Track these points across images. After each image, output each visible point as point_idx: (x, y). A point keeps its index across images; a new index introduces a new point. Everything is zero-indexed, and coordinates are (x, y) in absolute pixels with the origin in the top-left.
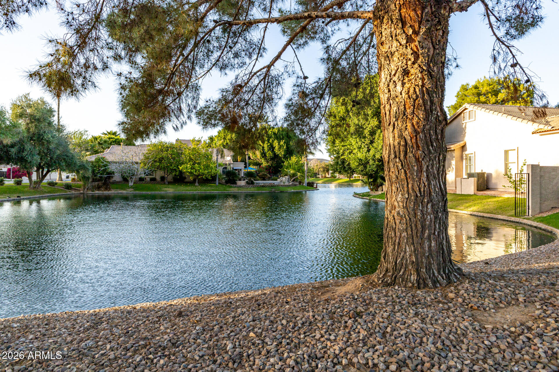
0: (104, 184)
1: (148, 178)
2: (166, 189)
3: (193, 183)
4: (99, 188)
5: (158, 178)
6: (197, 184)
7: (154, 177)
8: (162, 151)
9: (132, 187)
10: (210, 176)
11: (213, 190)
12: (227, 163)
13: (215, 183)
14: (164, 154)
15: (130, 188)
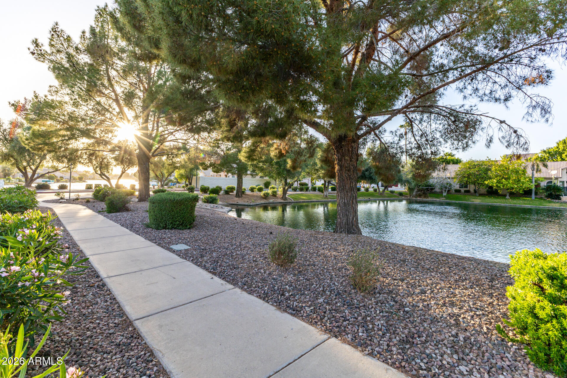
0: (424, 193)
1: (463, 190)
2: (473, 200)
3: (504, 196)
4: (420, 196)
5: (472, 190)
6: (508, 197)
7: (468, 189)
8: (470, 168)
9: (445, 197)
10: (521, 190)
11: (525, 204)
12: (553, 177)
13: (531, 197)
14: (472, 171)
15: (443, 197)
